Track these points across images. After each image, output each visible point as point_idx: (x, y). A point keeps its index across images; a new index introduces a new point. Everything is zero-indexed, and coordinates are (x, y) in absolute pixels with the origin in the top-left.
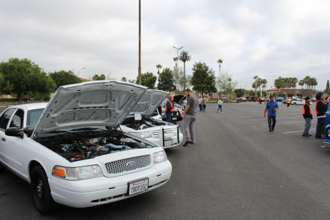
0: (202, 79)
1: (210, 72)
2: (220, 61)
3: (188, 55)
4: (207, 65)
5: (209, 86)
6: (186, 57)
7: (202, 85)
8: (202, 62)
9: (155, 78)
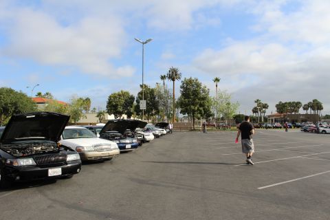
0: (193, 99)
1: (204, 91)
2: (217, 80)
3: (178, 73)
4: (199, 81)
5: (201, 109)
6: (176, 75)
7: (192, 107)
8: (193, 78)
9: (132, 98)
